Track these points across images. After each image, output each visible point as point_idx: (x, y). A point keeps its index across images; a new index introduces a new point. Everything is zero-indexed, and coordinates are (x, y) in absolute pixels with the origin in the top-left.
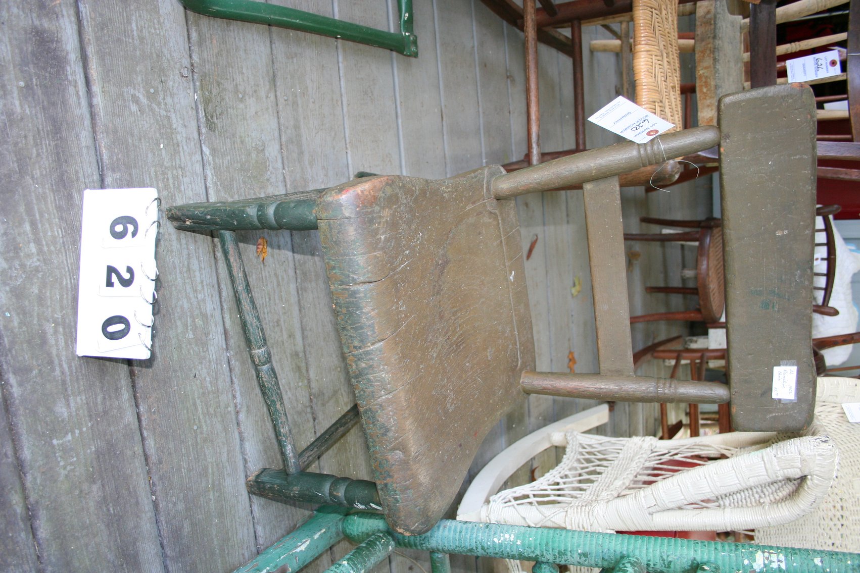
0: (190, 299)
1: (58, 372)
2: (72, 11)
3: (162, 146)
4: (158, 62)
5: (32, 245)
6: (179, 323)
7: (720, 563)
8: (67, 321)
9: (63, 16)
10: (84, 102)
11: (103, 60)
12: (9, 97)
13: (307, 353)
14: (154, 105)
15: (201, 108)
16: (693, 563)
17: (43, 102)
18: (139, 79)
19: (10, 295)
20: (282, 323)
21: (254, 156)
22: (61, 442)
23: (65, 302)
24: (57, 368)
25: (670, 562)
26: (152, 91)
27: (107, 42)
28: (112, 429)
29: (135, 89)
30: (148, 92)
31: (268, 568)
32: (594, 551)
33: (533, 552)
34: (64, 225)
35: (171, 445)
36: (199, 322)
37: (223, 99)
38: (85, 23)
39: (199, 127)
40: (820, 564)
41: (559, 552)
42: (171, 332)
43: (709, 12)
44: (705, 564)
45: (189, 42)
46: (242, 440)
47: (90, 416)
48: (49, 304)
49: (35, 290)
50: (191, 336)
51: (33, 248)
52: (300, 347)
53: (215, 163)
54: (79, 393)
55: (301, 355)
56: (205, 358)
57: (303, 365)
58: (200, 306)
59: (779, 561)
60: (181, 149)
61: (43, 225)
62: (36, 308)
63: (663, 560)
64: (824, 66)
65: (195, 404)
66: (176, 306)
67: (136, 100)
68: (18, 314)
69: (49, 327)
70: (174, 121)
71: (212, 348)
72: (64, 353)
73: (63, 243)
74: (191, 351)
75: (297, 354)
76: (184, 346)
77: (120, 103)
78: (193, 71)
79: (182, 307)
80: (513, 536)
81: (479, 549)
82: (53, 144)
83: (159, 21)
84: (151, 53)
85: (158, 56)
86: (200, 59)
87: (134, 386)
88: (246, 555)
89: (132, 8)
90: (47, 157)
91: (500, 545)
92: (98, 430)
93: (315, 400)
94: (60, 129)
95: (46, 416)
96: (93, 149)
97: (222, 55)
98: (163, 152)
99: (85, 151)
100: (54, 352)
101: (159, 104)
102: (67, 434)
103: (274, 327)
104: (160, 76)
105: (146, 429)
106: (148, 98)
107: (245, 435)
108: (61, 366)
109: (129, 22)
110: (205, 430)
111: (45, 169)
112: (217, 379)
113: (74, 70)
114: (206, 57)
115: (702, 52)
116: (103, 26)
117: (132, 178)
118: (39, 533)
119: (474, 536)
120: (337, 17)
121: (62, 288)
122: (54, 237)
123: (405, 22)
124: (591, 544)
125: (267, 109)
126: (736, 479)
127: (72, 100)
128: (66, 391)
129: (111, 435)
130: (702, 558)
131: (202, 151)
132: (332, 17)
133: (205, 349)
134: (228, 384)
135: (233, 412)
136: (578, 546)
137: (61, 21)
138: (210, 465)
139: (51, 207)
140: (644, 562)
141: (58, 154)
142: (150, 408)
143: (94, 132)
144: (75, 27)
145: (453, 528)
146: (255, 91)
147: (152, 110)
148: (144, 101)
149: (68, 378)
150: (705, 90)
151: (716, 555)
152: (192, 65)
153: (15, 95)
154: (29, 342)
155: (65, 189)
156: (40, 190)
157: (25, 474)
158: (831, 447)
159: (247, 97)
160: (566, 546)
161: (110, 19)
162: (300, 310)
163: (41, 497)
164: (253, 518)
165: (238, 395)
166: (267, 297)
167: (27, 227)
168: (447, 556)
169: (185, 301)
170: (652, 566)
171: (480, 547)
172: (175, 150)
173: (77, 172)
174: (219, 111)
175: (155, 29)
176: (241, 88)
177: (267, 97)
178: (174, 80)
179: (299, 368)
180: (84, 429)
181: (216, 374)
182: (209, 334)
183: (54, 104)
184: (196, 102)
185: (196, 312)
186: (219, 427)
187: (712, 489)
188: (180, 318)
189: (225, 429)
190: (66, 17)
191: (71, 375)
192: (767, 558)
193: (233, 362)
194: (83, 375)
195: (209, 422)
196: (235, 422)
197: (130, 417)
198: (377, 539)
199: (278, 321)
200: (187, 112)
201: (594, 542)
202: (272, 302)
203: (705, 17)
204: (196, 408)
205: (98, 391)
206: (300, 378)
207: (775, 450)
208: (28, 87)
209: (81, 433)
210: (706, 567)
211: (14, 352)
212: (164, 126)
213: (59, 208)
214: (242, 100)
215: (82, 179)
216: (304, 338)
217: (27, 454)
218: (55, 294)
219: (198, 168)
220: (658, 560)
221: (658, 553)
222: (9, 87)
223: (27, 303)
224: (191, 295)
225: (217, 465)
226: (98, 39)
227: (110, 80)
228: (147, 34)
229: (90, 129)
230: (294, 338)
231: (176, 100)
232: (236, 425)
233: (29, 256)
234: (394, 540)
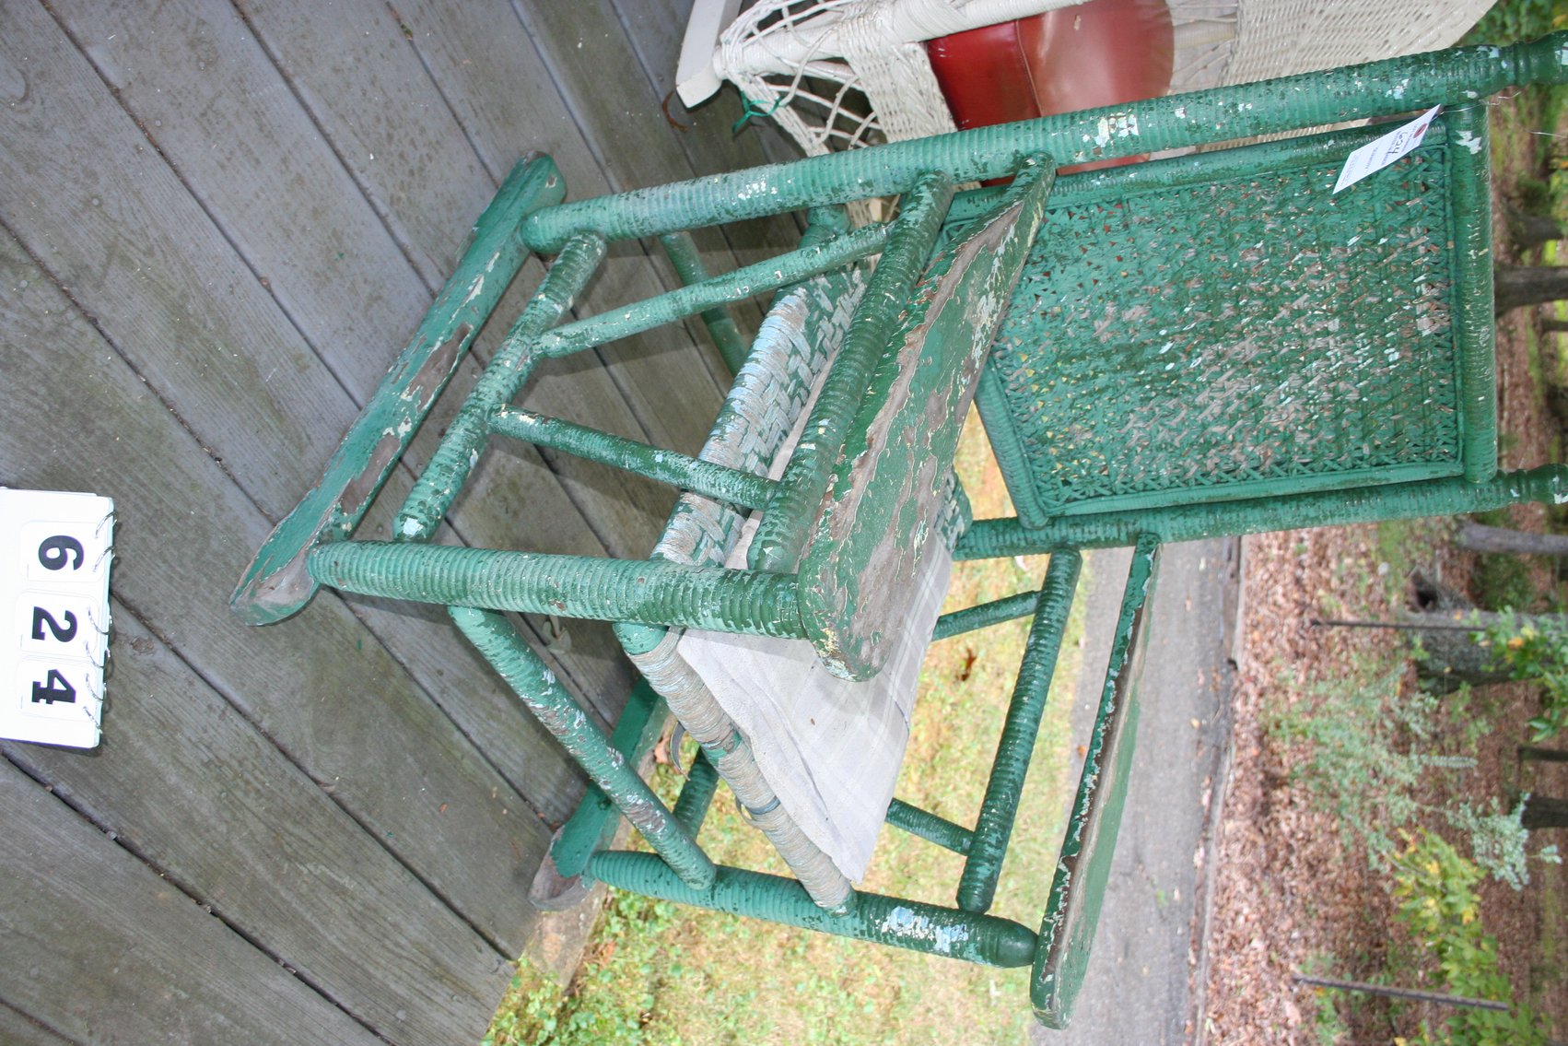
7: (1051, 149)
16: (1016, 158)
25: (985, 164)
31: (441, 337)
32: (880, 176)
33: (797, 199)
40: (1183, 116)
41: (833, 190)
44: (1029, 156)
59: (1129, 126)
63: (976, 164)
80: (763, 184)
81: (723, 214)
91: (750, 201)
119: (711, 198)
124: (874, 167)
130: (1026, 148)
136: (857, 174)
140: (951, 171)
145: (678, 195)
151: (1045, 137)
160: (840, 178)
168: (686, 235)
170: (962, 175)
171: (723, 212)
192: (1113, 126)
198: (575, 247)
201: (877, 163)
210: (1031, 162)
220: (969, 166)
234: (600, 238)
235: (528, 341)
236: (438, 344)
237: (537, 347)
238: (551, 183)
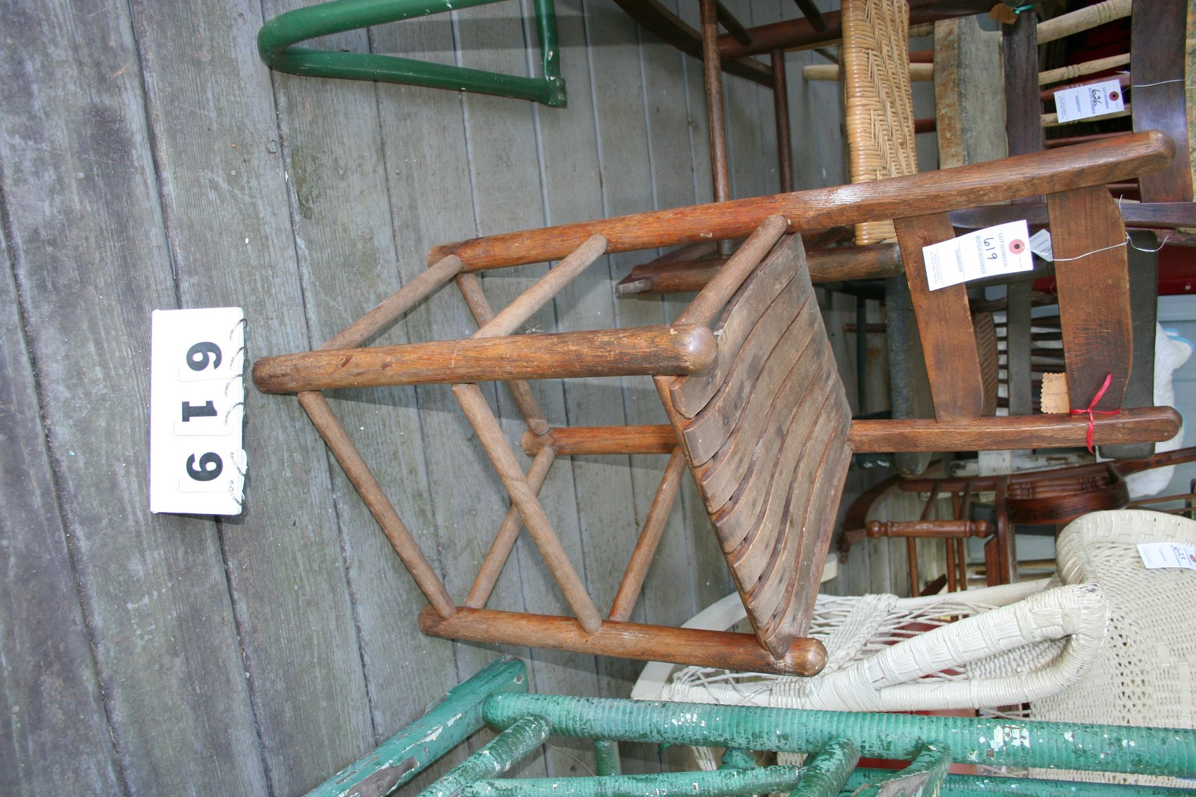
0: (286, 428)
1: (131, 522)
2: (136, 83)
3: (247, 241)
4: (239, 136)
5: (98, 369)
6: (273, 459)
7: (950, 742)
8: (140, 459)
9: (126, 89)
10: (153, 193)
11: (174, 139)
12: (67, 192)
13: (433, 492)
14: (237, 192)
15: (293, 190)
16: (917, 743)
17: (106, 195)
18: (218, 159)
19: (73, 430)
20: (400, 455)
21: (360, 246)
22: (136, 605)
23: (137, 436)
24: (131, 517)
25: (890, 743)
26: (233, 173)
27: (178, 117)
28: (197, 590)
29: (213, 172)
30: (229, 175)
31: (391, 761)
32: (796, 732)
33: (721, 735)
34: (134, 343)
35: (267, 610)
36: (298, 457)
37: (320, 178)
38: (152, 96)
39: (291, 214)
40: (1071, 740)
41: (753, 734)
42: (263, 470)
43: (950, 32)
44: (932, 744)
45: (277, 109)
46: (354, 602)
47: (170, 574)
48: (119, 439)
49: (103, 423)
50: (288, 474)
51: (99, 372)
52: (423, 486)
53: (312, 259)
54: (157, 547)
55: (425, 495)
56: (306, 501)
57: (428, 508)
58: (298, 437)
59: (1022, 737)
60: (270, 243)
61: (109, 344)
62: (104, 445)
63: (881, 741)
64: (1102, 100)
65: (295, 559)
66: (269, 438)
67: (215, 186)
68: (84, 453)
69: (120, 468)
70: (261, 208)
71: (315, 489)
72: (138, 498)
73: (134, 364)
74: (289, 493)
75: (420, 495)
76: (280, 486)
77: (195, 190)
78: (282, 145)
79: (277, 439)
80: (695, 716)
81: (655, 733)
82: (119, 245)
83: (239, 87)
84: (231, 126)
85: (239, 129)
86: (290, 129)
87: (221, 538)
88: (362, 747)
89: (207, 72)
90: (112, 263)
91: (680, 727)
92: (180, 591)
93: (444, 552)
94: (126, 227)
95: (119, 575)
96: (166, 248)
97: (317, 123)
98: (249, 248)
99: (156, 252)
100: (126, 497)
101: (242, 189)
102: (143, 596)
103: (390, 461)
104: (242, 154)
105: (236, 590)
106: (229, 182)
107: (358, 596)
108: (134, 514)
109: (204, 90)
110: (308, 590)
111: (110, 275)
112: (321, 527)
113: (140, 154)
114: (297, 126)
115: (943, 85)
116: (173, 98)
117: (212, 282)
118: (114, 716)
119: (648, 717)
120: (460, 65)
121: (133, 420)
122: (123, 358)
123: (549, 63)
124: (792, 724)
125: (375, 186)
126: (982, 641)
127: (139, 191)
128: (141, 543)
129: (196, 598)
130: (929, 737)
131: (296, 243)
132: (453, 65)
133: (306, 491)
134: (336, 532)
135: (342, 569)
136: (777, 726)
137: (124, 96)
138: (315, 634)
139: (119, 322)
140: (858, 743)
141: (124, 257)
142: (241, 564)
143: (166, 227)
144: (141, 101)
145: (621, 708)
146: (360, 165)
147: (234, 196)
148: (224, 186)
149: (143, 529)
150: (948, 135)
151: (946, 732)
152: (281, 137)
153: (74, 189)
154: (97, 486)
155: (135, 299)
156: (105, 301)
157: (96, 645)
158: (1099, 597)
159: (349, 173)
160: (761, 726)
161: (181, 89)
162: (423, 439)
163: (116, 672)
164: (370, 701)
165: (347, 547)
166: (381, 423)
167: (92, 347)
168: (616, 745)
169: (280, 431)
170: (867, 748)
171: (655, 731)
172: (263, 245)
173: (147, 278)
174: (315, 192)
175: (235, 96)
176: (342, 163)
177: (374, 171)
178: (260, 158)
179: (423, 512)
180: (164, 591)
181: (321, 521)
182: (310, 471)
183: (118, 197)
184: (287, 184)
185: (294, 444)
186: (325, 586)
187: (954, 655)
188: (275, 453)
189: (333, 589)
190: (129, 91)
191: (147, 525)
192: (1008, 735)
193: (340, 506)
194: (160, 525)
195: (312, 580)
196: (344, 580)
197: (217, 575)
198: (526, 724)
199: (395, 453)
200: (277, 197)
201: (796, 721)
202: (387, 429)
203: (946, 39)
204: (297, 565)
205: (179, 543)
206: (424, 524)
207: (1030, 603)
208: (89, 178)
209: (160, 595)
210: (932, 747)
211: (80, 498)
212: (249, 216)
213: (128, 323)
214: (343, 178)
215: (153, 286)
216: (428, 473)
217: (98, 621)
218: (126, 427)
219: (292, 265)
220: (874, 741)
221: (874, 731)
222: (66, 180)
223: (93, 439)
224: (288, 424)
225: (324, 634)
226: (167, 114)
227: (183, 164)
228: (226, 103)
229: (162, 225)
230: (416, 474)
231: (263, 183)
232: (345, 585)
233: (94, 382)
234: (547, 725)
235: (463, 782)
236: (387, 765)
237: (470, 790)
238: (518, 680)
